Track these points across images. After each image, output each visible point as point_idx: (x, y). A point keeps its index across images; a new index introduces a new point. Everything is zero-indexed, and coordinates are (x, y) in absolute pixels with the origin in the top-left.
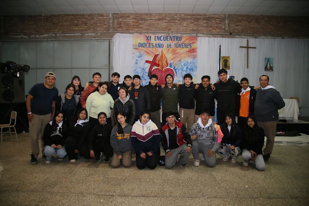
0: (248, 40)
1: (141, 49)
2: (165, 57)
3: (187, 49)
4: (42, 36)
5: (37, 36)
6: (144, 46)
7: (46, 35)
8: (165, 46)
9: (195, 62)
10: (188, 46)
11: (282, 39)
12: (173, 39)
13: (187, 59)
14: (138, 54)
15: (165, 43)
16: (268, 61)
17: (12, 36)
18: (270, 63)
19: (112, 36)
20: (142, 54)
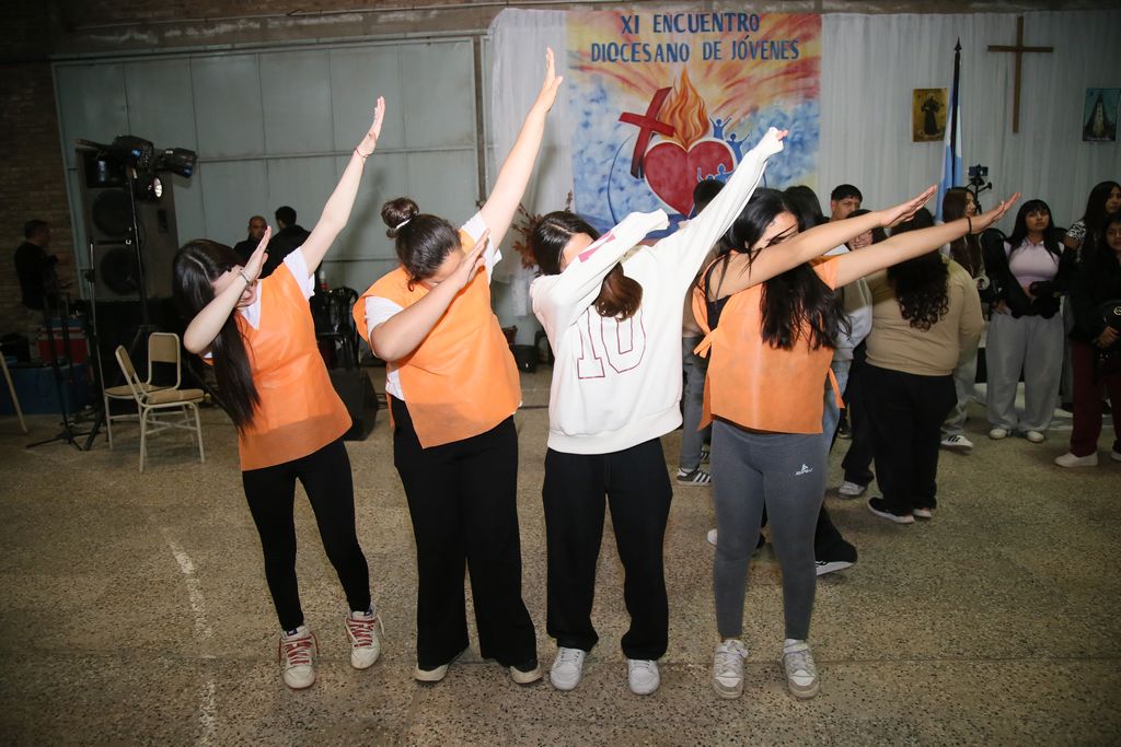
0: (1020, 20)
1: (600, 69)
2: (697, 97)
3: (782, 64)
4: (209, 33)
5: (191, 32)
6: (613, 57)
7: (224, 28)
8: (697, 51)
9: (812, 112)
10: (783, 50)
12: (726, 25)
13: (781, 104)
14: (590, 89)
15: (696, 42)
16: (1100, 99)
17: (93, 37)
19: (486, 21)
20: (605, 88)
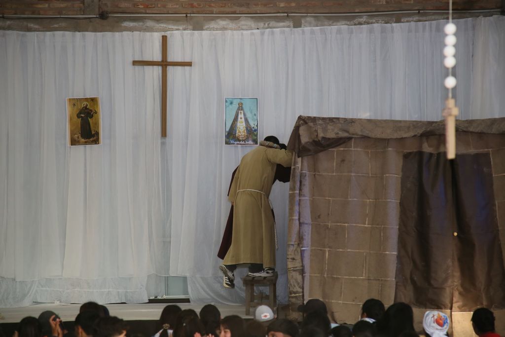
0: (164, 38)
11: (294, 27)
16: (240, 107)
18: (249, 115)
